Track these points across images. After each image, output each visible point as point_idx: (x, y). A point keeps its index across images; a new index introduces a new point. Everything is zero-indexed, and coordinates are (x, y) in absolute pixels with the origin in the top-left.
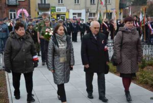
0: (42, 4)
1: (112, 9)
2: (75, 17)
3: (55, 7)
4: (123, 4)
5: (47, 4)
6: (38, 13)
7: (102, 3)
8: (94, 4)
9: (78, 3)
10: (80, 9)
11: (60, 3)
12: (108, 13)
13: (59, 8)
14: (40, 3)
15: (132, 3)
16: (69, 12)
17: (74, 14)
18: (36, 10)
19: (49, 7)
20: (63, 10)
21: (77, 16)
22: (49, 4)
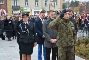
0: (15, 6)
1: (58, 9)
2: (36, 14)
3: (23, 8)
4: (65, 6)
5: (18, 6)
6: (12, 12)
7: (52, 5)
8: (47, 6)
9: (37, 5)
10: (39, 9)
11: (26, 5)
12: (56, 11)
13: (26, 8)
14: (13, 5)
15: (70, 5)
16: (32, 11)
17: (35, 12)
18: (11, 10)
19: (20, 8)
20: (28, 10)
21: (37, 13)
22: (19, 6)
